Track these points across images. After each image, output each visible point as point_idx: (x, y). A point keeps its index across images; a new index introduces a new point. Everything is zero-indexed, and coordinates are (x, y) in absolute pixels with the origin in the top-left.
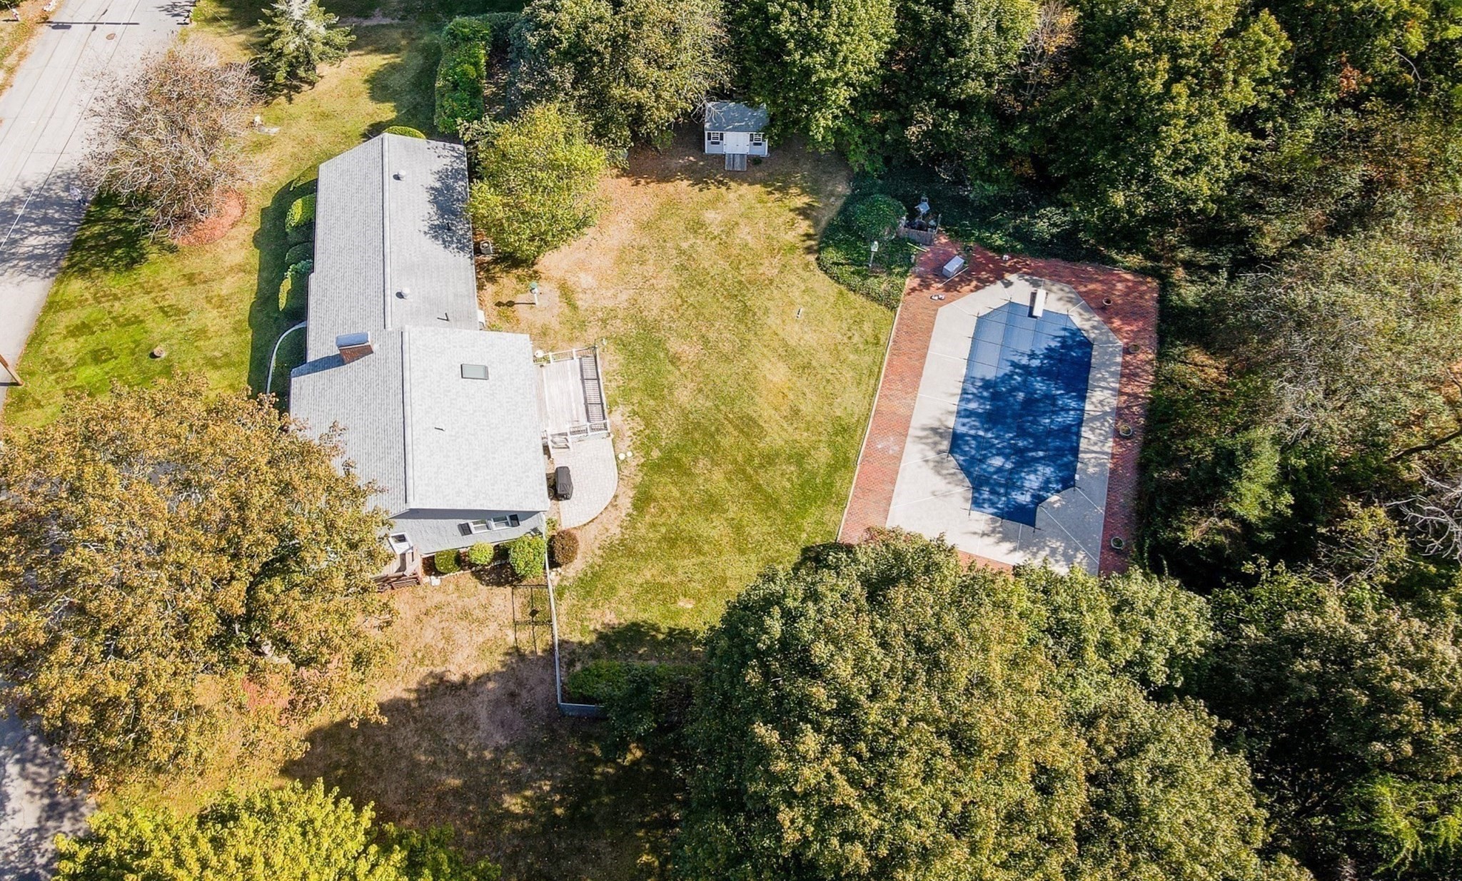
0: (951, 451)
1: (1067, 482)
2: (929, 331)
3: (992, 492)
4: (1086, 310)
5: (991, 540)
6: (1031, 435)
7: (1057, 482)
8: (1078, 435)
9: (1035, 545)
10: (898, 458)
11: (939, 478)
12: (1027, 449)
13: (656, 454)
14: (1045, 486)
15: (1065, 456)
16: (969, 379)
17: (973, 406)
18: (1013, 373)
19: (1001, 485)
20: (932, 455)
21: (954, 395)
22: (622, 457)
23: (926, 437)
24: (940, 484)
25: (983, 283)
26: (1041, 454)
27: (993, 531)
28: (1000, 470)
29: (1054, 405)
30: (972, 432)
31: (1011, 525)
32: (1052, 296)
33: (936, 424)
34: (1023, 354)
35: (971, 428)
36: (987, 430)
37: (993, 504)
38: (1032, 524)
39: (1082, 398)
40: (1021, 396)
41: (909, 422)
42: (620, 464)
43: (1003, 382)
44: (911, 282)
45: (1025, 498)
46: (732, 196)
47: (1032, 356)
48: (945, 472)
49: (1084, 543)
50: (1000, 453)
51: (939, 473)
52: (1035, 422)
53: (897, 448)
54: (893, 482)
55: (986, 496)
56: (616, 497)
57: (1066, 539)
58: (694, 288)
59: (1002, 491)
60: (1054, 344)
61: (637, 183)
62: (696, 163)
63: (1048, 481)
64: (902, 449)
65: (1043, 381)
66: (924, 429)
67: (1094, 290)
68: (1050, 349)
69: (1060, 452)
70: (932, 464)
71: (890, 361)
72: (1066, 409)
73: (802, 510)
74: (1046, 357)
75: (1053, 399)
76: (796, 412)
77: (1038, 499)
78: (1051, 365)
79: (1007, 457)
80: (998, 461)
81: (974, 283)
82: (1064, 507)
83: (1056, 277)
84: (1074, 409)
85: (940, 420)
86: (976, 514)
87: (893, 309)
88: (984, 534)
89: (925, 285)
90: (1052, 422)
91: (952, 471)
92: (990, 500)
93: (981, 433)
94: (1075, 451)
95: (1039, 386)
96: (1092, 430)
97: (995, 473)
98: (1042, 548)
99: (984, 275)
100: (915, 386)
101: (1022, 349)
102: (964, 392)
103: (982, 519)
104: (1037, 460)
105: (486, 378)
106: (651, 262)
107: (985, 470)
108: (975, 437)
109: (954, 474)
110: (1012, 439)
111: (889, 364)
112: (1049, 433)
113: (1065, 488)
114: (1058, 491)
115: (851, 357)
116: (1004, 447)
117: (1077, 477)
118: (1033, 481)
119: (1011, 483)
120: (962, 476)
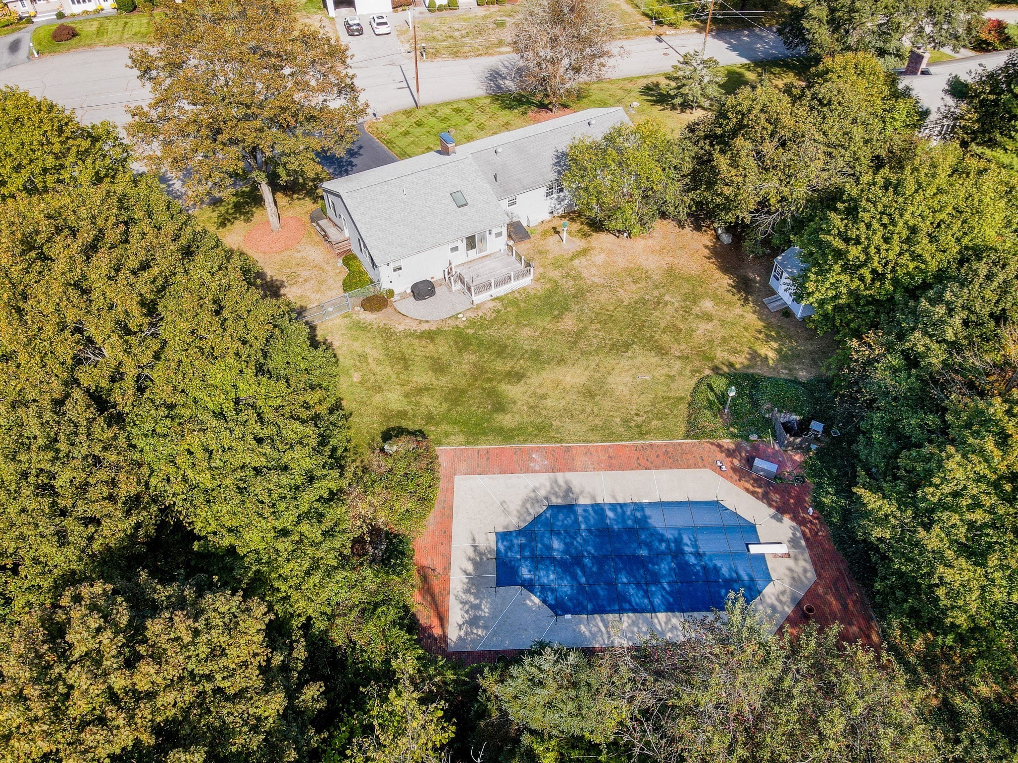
0: (551, 507)
1: (558, 608)
2: (679, 467)
3: (522, 547)
4: (793, 598)
5: (471, 553)
6: (600, 568)
7: (556, 599)
8: (621, 611)
9: (478, 590)
10: (528, 470)
11: (520, 503)
12: (583, 568)
13: (470, 331)
14: (544, 589)
15: (590, 601)
16: (639, 507)
17: (610, 514)
18: (668, 541)
19: (532, 551)
20: (542, 493)
21: (614, 497)
22: (460, 316)
23: (559, 487)
24: (515, 505)
25: (765, 498)
26: (583, 580)
27: (481, 554)
28: (549, 548)
29: (647, 584)
30: (580, 519)
31: (492, 566)
32: (790, 562)
33: (576, 489)
34: (695, 546)
35: (584, 517)
36: (589, 530)
37: (510, 548)
38: (499, 584)
39: (670, 608)
40: (644, 552)
41: (569, 470)
42: (455, 317)
43: (652, 534)
44: (727, 443)
45: (525, 573)
46: (738, 310)
47: (698, 555)
48: (529, 506)
49: (495, 633)
50: (568, 546)
51: (526, 501)
52: (617, 571)
53: (537, 468)
54: (503, 472)
55: (516, 541)
56: (427, 322)
57: (494, 616)
58: (629, 313)
59: (527, 554)
60: (725, 571)
61: (709, 258)
62: (756, 282)
63: (553, 591)
64: (539, 472)
65: (671, 569)
66: (566, 482)
67: (830, 604)
68: (717, 570)
69: (593, 596)
70: (532, 495)
71: (628, 446)
72: (647, 594)
73: (455, 422)
74: (704, 568)
75: (656, 581)
76: (544, 396)
77: (529, 586)
78: (697, 574)
79: (566, 551)
80: (556, 544)
81: (759, 490)
82: (529, 609)
83: (818, 563)
84: (651, 603)
85: (582, 492)
86: (493, 537)
87: (687, 436)
88: (475, 547)
89: (730, 453)
90: (624, 584)
91: (531, 511)
92: (513, 545)
93: (583, 526)
94: (601, 610)
95: (665, 567)
96: (634, 623)
97: (543, 544)
98: (476, 598)
99: (776, 497)
100: (611, 467)
101: (700, 543)
102: (622, 506)
103: (488, 542)
104: (574, 577)
105: (460, 207)
106: (639, 285)
107: (543, 536)
108: (576, 521)
109: (530, 514)
110: (589, 553)
111: (622, 446)
112: (611, 584)
113: (551, 607)
114: (544, 601)
115: (618, 420)
116: (576, 548)
117: (568, 616)
118: (549, 577)
119: (537, 561)
120: (530, 519)
